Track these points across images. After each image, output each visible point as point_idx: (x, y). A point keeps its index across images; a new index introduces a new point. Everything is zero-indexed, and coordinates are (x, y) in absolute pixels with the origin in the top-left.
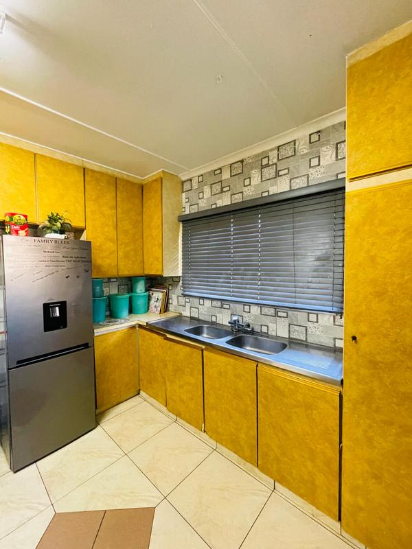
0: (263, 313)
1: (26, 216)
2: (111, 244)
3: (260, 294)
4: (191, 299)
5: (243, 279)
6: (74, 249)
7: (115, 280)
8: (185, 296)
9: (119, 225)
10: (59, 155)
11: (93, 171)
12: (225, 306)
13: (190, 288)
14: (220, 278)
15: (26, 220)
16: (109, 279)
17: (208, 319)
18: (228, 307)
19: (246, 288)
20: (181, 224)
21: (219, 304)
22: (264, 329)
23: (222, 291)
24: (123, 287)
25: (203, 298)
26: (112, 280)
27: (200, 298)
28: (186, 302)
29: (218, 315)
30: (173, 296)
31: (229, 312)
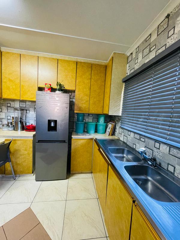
0: (171, 153)
1: (50, 85)
2: (87, 97)
3: (170, 135)
4: (125, 130)
5: (156, 120)
6: (62, 97)
7: (92, 115)
8: (122, 128)
9: (92, 88)
10: (67, 58)
11: (81, 62)
12: (142, 139)
13: (124, 124)
14: (140, 118)
15: (51, 86)
16: (89, 114)
17: (131, 145)
18: (143, 140)
19: (158, 128)
20: (124, 84)
21: (138, 137)
22: (171, 169)
23: (140, 128)
24: (95, 119)
25: (131, 131)
26: (90, 115)
27: (129, 131)
28: (122, 132)
29: (137, 144)
30: (117, 127)
31: (144, 144)
